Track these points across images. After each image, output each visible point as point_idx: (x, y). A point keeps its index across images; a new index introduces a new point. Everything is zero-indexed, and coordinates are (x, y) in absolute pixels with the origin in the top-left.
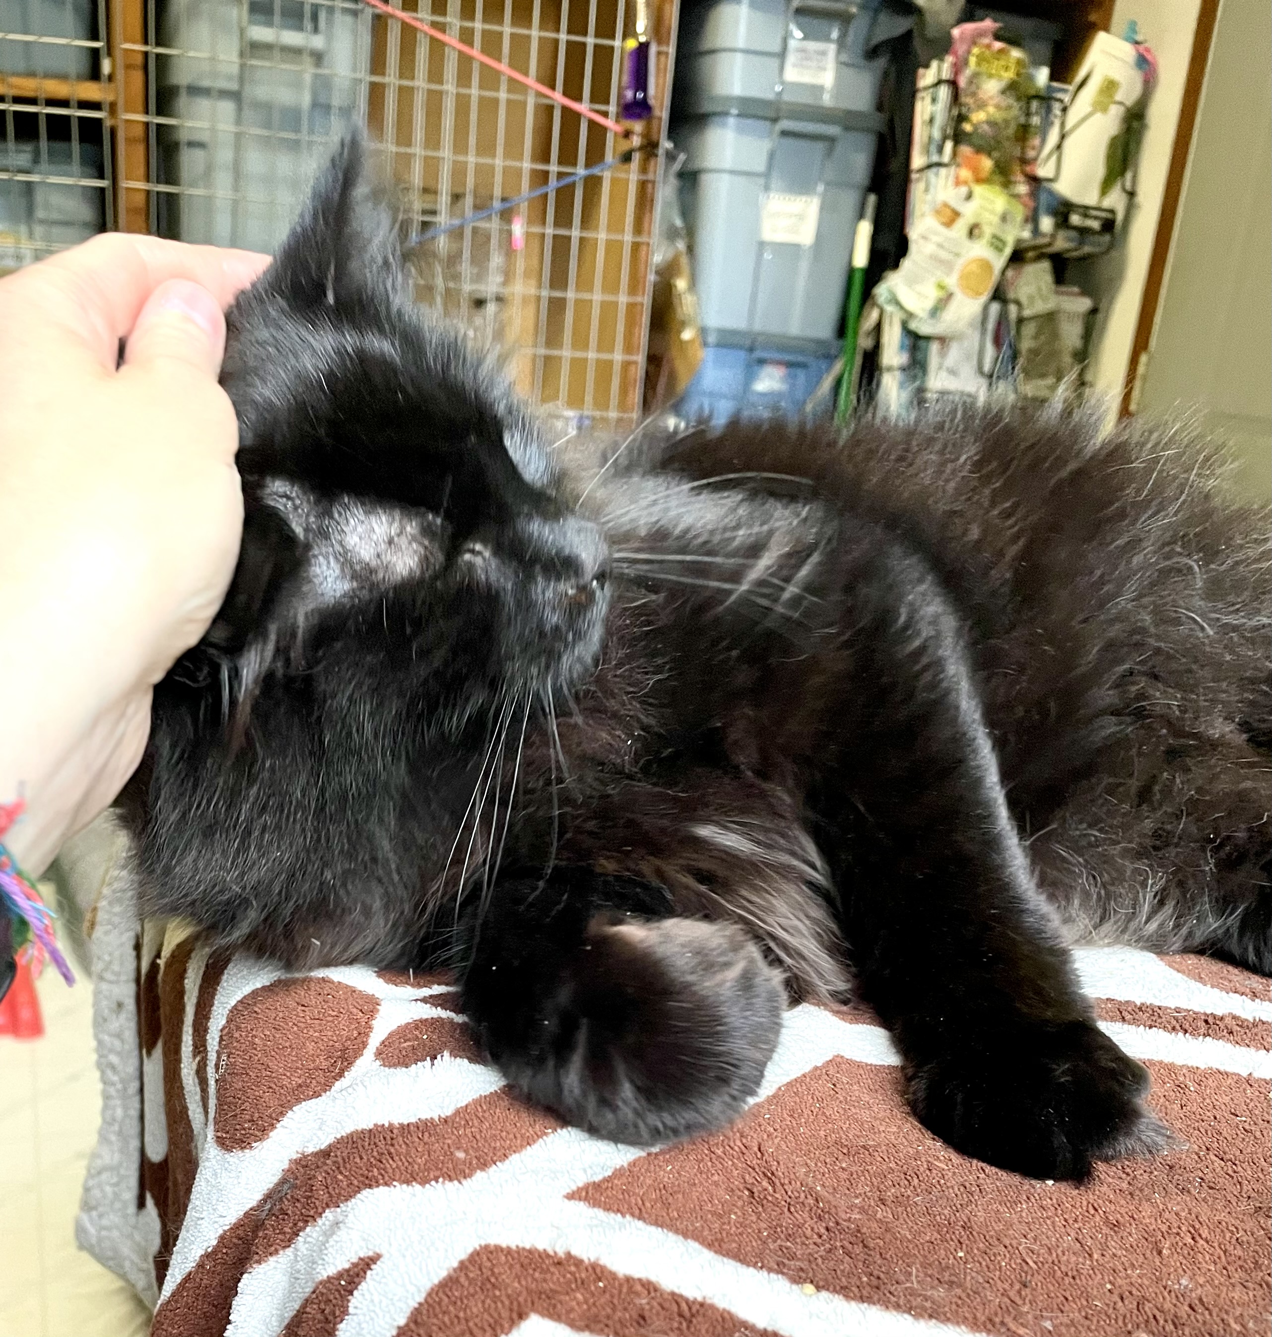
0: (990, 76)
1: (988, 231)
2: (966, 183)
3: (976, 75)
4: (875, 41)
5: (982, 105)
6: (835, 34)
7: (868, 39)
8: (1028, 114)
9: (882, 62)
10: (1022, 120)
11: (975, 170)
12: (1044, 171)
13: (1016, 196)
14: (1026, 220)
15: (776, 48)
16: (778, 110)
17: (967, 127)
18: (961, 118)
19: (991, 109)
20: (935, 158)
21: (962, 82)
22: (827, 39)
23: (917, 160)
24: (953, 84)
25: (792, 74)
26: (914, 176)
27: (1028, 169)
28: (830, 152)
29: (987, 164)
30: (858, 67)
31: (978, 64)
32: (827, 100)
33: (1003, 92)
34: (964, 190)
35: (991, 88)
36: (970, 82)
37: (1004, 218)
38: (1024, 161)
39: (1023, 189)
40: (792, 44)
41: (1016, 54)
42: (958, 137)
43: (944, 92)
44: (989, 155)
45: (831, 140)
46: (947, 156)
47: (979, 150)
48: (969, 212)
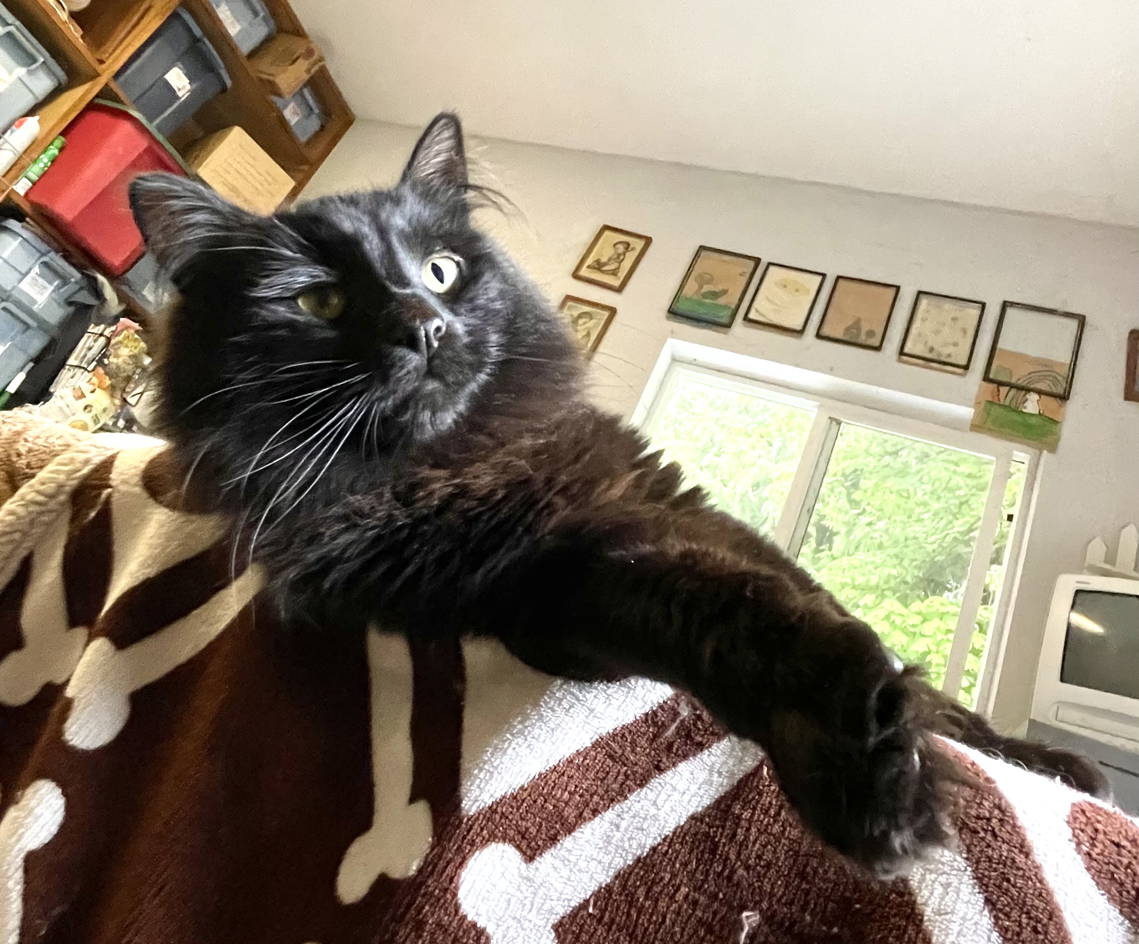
0: (127, 346)
1: (94, 412)
2: (94, 384)
3: (120, 342)
4: (73, 299)
5: (117, 356)
6: (56, 283)
7: (70, 297)
8: (134, 373)
9: (71, 309)
10: (131, 374)
11: (101, 382)
12: (132, 400)
13: (114, 404)
14: (113, 417)
15: (24, 271)
16: (9, 296)
17: (106, 361)
18: (105, 356)
19: (120, 360)
20: (84, 365)
21: (113, 342)
22: (50, 283)
23: (72, 361)
24: (109, 340)
25: (25, 286)
26: (67, 367)
27: (125, 396)
28: (24, 332)
29: (107, 382)
30: (59, 304)
31: (124, 338)
32: (35, 308)
33: (130, 357)
34: (91, 388)
35: (125, 352)
36: (117, 344)
37: (105, 410)
38: (124, 391)
39: (118, 402)
40: (32, 274)
41: (143, 345)
42: (100, 363)
43: (102, 340)
44: (110, 379)
45: (28, 327)
46: (90, 368)
47: (106, 373)
48: (89, 399)
